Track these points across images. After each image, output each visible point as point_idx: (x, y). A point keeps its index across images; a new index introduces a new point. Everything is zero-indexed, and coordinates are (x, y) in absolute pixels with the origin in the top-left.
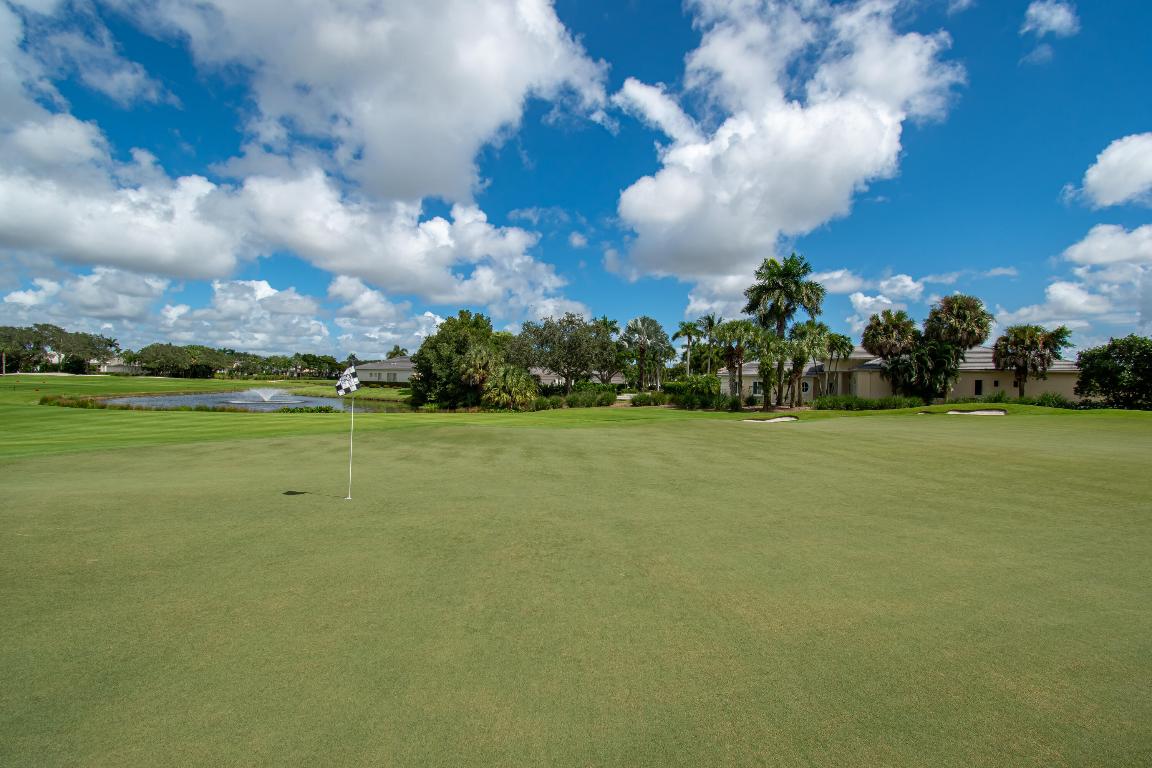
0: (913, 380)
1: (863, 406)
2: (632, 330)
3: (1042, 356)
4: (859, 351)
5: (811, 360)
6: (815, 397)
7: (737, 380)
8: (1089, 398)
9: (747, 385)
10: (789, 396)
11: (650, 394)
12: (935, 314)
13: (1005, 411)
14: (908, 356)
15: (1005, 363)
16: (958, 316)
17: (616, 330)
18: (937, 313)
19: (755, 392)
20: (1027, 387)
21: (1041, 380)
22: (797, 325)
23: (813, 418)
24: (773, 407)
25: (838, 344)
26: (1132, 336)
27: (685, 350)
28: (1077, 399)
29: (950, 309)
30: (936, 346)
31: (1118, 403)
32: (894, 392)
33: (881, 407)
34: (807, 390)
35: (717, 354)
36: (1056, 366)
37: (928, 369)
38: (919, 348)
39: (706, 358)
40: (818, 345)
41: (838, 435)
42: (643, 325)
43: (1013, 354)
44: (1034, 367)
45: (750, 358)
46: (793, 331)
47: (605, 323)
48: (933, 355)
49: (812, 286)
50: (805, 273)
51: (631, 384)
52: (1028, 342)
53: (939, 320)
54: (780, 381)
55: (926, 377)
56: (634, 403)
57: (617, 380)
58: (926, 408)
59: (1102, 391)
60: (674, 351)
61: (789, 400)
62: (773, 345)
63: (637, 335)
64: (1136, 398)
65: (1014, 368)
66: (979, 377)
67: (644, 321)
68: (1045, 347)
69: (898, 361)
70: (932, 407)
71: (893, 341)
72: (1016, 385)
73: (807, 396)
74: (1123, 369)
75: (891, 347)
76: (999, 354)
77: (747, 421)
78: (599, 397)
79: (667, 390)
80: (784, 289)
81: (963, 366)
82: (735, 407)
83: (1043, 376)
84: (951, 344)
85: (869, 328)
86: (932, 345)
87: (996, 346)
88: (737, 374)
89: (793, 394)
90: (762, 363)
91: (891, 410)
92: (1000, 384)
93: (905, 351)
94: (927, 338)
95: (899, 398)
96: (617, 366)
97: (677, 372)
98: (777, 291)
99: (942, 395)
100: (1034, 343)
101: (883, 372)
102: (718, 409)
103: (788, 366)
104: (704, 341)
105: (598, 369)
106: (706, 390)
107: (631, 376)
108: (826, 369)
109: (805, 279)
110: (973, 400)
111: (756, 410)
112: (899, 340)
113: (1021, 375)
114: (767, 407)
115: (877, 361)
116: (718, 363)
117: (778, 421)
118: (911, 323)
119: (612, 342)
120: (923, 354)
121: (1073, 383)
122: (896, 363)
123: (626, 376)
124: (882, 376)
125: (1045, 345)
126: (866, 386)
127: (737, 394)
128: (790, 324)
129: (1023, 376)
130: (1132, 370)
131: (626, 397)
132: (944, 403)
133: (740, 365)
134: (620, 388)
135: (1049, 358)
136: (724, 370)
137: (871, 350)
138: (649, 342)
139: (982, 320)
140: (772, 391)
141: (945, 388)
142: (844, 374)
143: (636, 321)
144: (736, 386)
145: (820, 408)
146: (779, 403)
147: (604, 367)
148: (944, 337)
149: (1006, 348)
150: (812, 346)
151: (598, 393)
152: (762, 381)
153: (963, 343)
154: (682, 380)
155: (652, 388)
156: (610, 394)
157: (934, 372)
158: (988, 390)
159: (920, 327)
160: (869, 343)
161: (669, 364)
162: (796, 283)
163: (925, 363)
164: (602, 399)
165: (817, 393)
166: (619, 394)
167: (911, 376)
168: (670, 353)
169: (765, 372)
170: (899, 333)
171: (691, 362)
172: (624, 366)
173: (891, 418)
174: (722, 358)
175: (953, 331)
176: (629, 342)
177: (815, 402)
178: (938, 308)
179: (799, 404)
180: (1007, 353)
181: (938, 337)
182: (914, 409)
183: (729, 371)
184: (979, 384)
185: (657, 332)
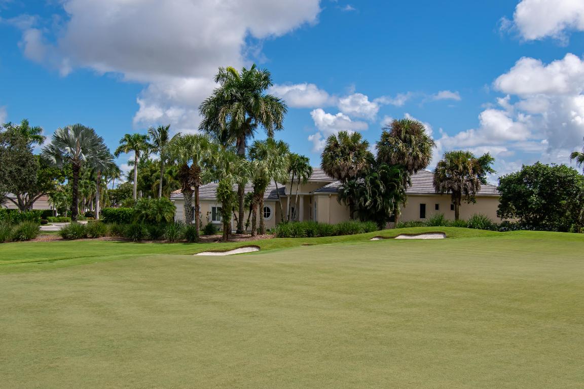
0: (367, 204)
1: (324, 232)
2: (62, 141)
3: (472, 181)
4: (319, 174)
5: (273, 183)
6: (277, 223)
7: (193, 205)
8: (508, 219)
9: (205, 210)
10: (251, 222)
11: (85, 222)
12: (385, 136)
13: (443, 233)
14: (362, 180)
15: (443, 187)
16: (404, 141)
17: (40, 140)
18: (388, 136)
19: (214, 219)
20: (461, 209)
21: (472, 203)
22: (257, 144)
23: (276, 247)
24: (234, 236)
25: (299, 165)
26: (538, 163)
27: (132, 168)
28: (499, 221)
29: (398, 133)
30: (387, 170)
31: (529, 224)
32: (352, 217)
33: (340, 233)
34: (268, 215)
35: (170, 173)
36: (483, 190)
37: (380, 193)
38: (372, 171)
39: (158, 178)
40: (279, 167)
41: (299, 267)
42: (77, 135)
43: (449, 179)
44: (466, 190)
45: (207, 179)
46: (252, 151)
47: (24, 131)
48: (384, 178)
49: (271, 100)
50: (266, 87)
51: (61, 211)
52: (461, 167)
53: (389, 143)
54: (240, 206)
55: (379, 200)
56: (65, 236)
57: (42, 204)
58: (378, 233)
59: (517, 214)
60: (118, 170)
61: (250, 228)
62: (232, 165)
63: (68, 148)
64: (542, 219)
65: (451, 192)
66: (423, 201)
67: (77, 129)
68: (474, 173)
69: (354, 184)
70: (385, 232)
71: (349, 164)
72: (452, 208)
73: (270, 222)
74: (532, 193)
75: (348, 170)
76: (439, 177)
77: (205, 254)
78: (15, 229)
79: (109, 217)
80: (244, 101)
81: (409, 190)
82: (191, 237)
83: (472, 199)
84: (399, 168)
85: (328, 149)
86: (383, 168)
87: (436, 170)
88: (194, 196)
89: (254, 220)
90: (221, 186)
91: (349, 236)
92: (440, 207)
93: (361, 174)
94: (380, 160)
95: (356, 223)
96: (42, 187)
97: (122, 194)
98: (236, 104)
99: (393, 219)
100: (465, 168)
101: (340, 195)
102: (171, 241)
103: (249, 188)
104: (155, 157)
105: (13, 191)
106: (159, 217)
107: (61, 199)
108: (287, 193)
109: (265, 93)
110: (418, 224)
111: (215, 240)
112: (355, 163)
113: (456, 197)
114: (228, 236)
115: (336, 184)
116: (171, 185)
117: (239, 252)
118: (365, 144)
119: (33, 156)
120: (376, 178)
121: (495, 206)
122: (352, 186)
123: (55, 200)
124: (339, 200)
125: (474, 171)
126: (326, 210)
127: (194, 222)
128: (250, 142)
129: (458, 199)
130: (539, 194)
131: (54, 227)
132: (394, 228)
133: (197, 188)
134: (46, 216)
135: (477, 183)
136: (178, 193)
137: (330, 173)
138: (84, 157)
139: (424, 145)
140: (232, 218)
141: (395, 212)
142: (305, 197)
143: (66, 130)
144: (192, 212)
145: (281, 235)
146: (240, 231)
147: (22, 189)
148: (393, 160)
149: (444, 171)
150: (273, 167)
151: (16, 222)
152: (220, 205)
153: (410, 167)
154: (129, 205)
155: (88, 215)
156: (32, 225)
157: (386, 196)
158: (431, 213)
159: (373, 150)
160: (328, 165)
161: (112, 185)
162: (256, 97)
163: (378, 187)
164: (20, 232)
165: (281, 219)
166: (44, 223)
167: (366, 201)
168: (114, 171)
169: (224, 196)
170: (356, 156)
171: (139, 182)
172: (51, 187)
173: (348, 245)
174: (176, 178)
175: (401, 155)
176: (58, 156)
177: (277, 229)
178: (388, 131)
179: (261, 232)
180: (445, 178)
181: (388, 161)
182: (369, 234)
183: (184, 195)
184: (423, 207)
185: (95, 145)
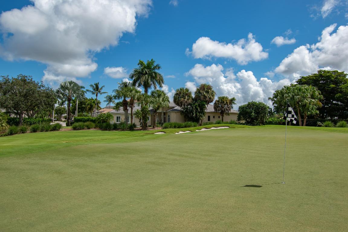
0: (194, 116)
2: (65, 88)
4: (172, 103)
8: (241, 121)
13: (229, 126)
16: (206, 92)
18: (199, 90)
21: (228, 116)
30: (200, 103)
32: (185, 120)
36: (232, 111)
37: (198, 112)
38: (194, 103)
42: (70, 85)
48: (199, 106)
52: (225, 102)
53: (200, 92)
55: (198, 114)
63: (67, 91)
65: (220, 111)
71: (186, 100)
72: (219, 118)
74: (252, 112)
76: (216, 106)
80: (149, 74)
81: (206, 111)
87: (215, 103)
92: (215, 117)
94: (196, 99)
100: (227, 102)
101: (182, 112)
112: (188, 100)
115: (177, 108)
118: (191, 93)
120: (196, 106)
121: (237, 116)
124: (181, 114)
125: (230, 104)
126: (174, 118)
129: (223, 114)
130: (254, 112)
133: (132, 109)
135: (230, 108)
138: (74, 95)
139: (213, 94)
145: (166, 128)
149: (218, 104)
157: (200, 113)
158: (212, 119)
159: (193, 95)
162: (155, 73)
163: (197, 109)
164: (55, 127)
167: (193, 114)
170: (188, 97)
175: (205, 97)
178: (199, 88)
181: (200, 99)
182: (201, 127)
183: (125, 111)
184: (209, 117)
185: (78, 90)
